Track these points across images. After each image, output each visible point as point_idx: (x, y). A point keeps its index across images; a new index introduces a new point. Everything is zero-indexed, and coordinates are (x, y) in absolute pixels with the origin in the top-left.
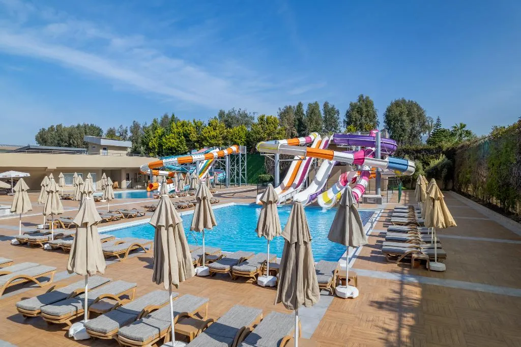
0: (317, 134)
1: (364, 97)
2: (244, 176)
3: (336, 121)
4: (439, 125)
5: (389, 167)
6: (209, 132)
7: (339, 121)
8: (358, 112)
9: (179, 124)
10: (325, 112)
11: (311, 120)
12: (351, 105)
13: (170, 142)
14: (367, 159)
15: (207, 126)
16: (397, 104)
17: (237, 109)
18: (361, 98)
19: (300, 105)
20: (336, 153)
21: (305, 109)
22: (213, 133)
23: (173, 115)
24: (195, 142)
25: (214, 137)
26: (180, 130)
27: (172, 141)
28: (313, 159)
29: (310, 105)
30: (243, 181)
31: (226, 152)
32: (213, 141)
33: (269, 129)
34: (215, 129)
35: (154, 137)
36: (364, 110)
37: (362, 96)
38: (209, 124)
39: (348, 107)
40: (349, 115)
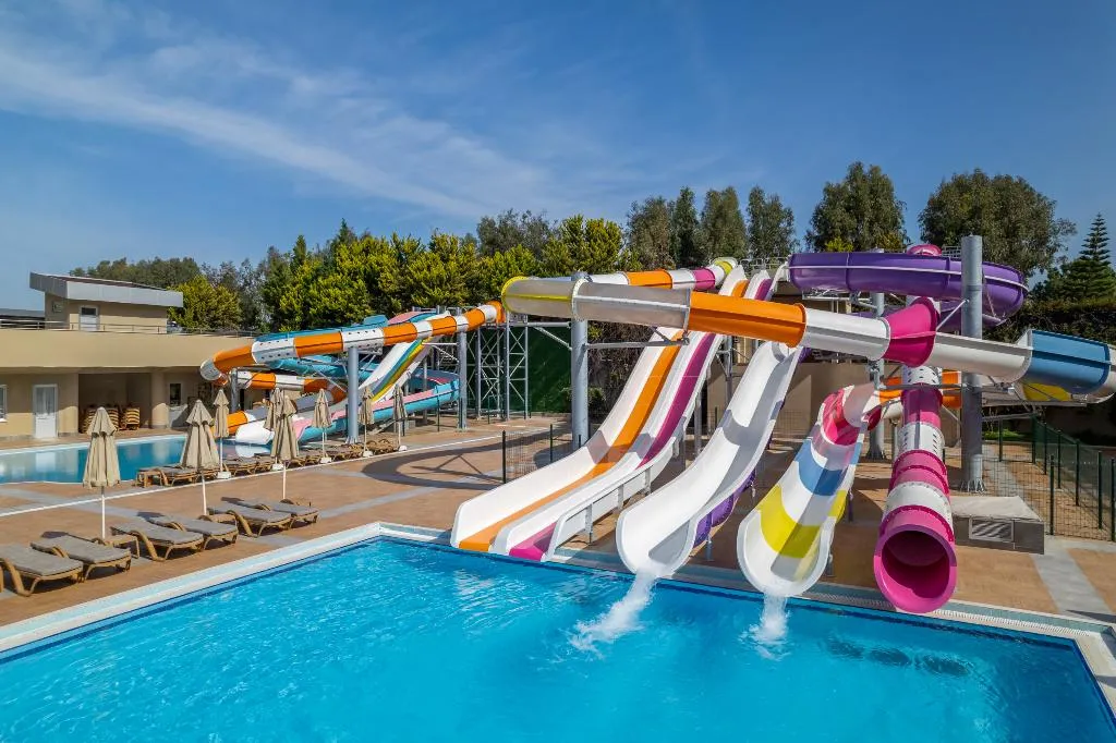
0: (733, 262)
1: (866, 170)
2: (522, 392)
3: (783, 240)
4: (1100, 240)
5: (1032, 375)
6: (429, 268)
7: (792, 237)
8: (848, 209)
9: (358, 248)
10: (755, 216)
11: (715, 237)
12: (827, 191)
13: (328, 296)
14: (943, 341)
15: (428, 250)
16: (961, 186)
17: (519, 211)
18: (855, 173)
19: (686, 196)
20: (815, 318)
21: (699, 207)
22: (438, 270)
23: (344, 226)
24: (393, 294)
25: (441, 282)
26: (358, 263)
27: (334, 295)
28: (719, 339)
29: (712, 195)
30: (517, 405)
31: (462, 321)
32: (436, 293)
33: (592, 255)
34: (445, 260)
35: (294, 285)
36: (868, 203)
37: (859, 167)
38: (432, 246)
39: (819, 198)
40: (822, 219)
